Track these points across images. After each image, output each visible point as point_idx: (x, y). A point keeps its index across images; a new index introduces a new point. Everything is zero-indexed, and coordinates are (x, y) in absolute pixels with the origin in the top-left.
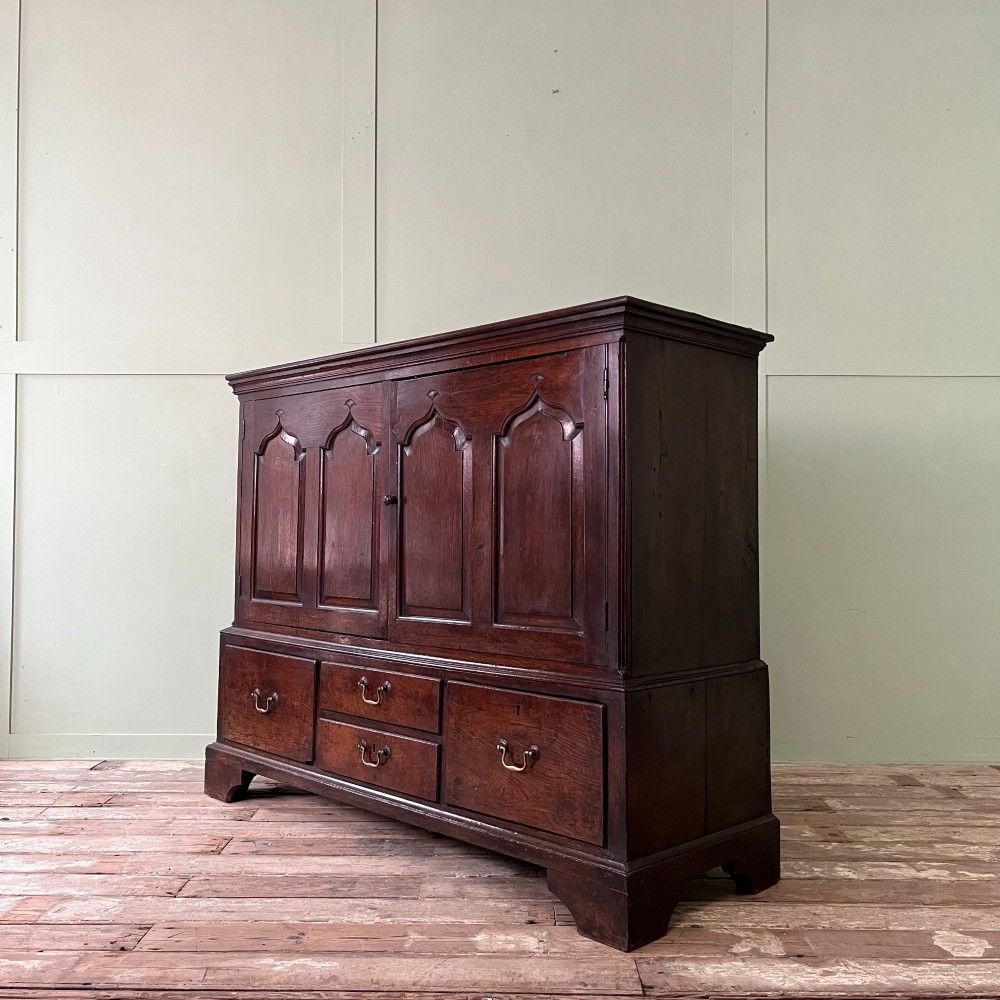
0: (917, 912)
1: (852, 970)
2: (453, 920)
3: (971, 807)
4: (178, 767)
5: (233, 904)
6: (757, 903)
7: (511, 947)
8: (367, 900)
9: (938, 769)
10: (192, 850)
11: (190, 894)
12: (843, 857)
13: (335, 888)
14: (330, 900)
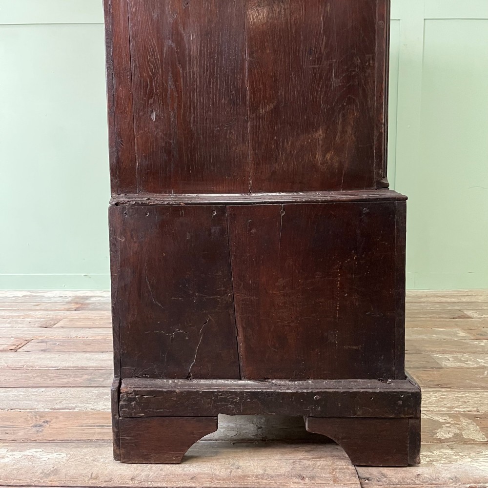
13: (93, 378)
14: (84, 389)
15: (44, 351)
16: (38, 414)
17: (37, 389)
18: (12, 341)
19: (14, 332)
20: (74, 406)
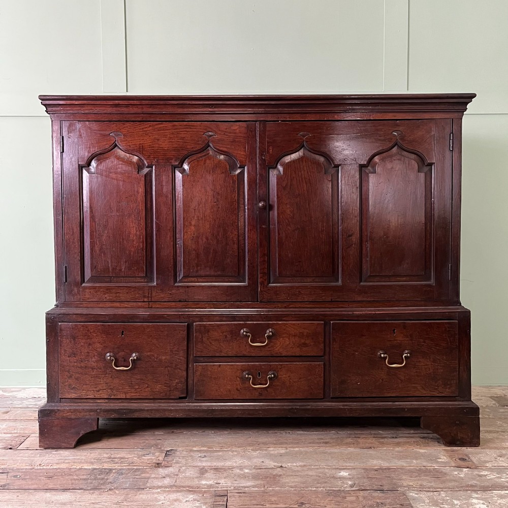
12: (476, 486)
15: (4, 487)
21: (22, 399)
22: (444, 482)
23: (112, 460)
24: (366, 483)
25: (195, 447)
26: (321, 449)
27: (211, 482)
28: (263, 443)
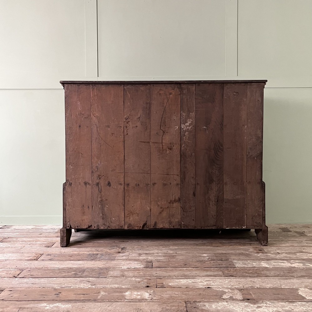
0: (292, 281)
1: (269, 306)
2: (118, 286)
3: (309, 239)
4: (30, 227)
5: (37, 280)
6: (232, 278)
7: (139, 297)
8: (87, 278)
9: (296, 225)
10: (27, 259)
11: (22, 277)
12: (264, 259)
13: (76, 273)
14: (74, 278)
15: (51, 260)
16: (55, 289)
17: (52, 279)
18: (34, 255)
19: (33, 250)
20: (70, 286)
21: (46, 229)
22: (250, 257)
23: (98, 251)
24: (215, 258)
25: (135, 246)
26: (195, 247)
27: (144, 258)
28: (167, 245)
